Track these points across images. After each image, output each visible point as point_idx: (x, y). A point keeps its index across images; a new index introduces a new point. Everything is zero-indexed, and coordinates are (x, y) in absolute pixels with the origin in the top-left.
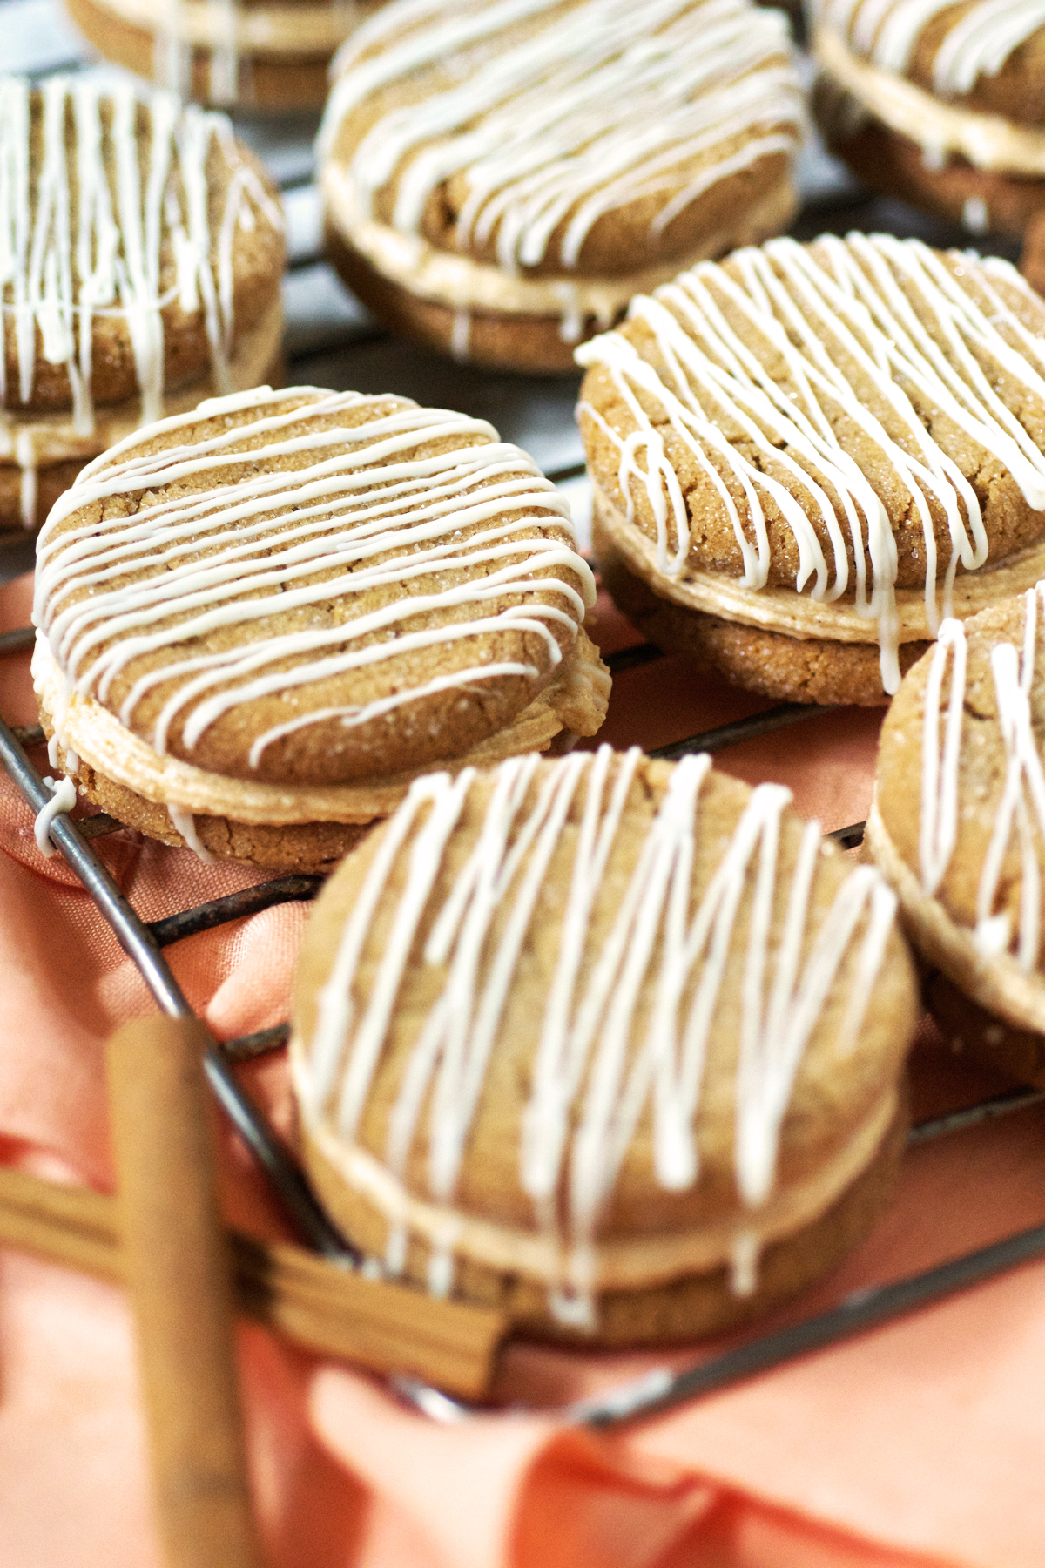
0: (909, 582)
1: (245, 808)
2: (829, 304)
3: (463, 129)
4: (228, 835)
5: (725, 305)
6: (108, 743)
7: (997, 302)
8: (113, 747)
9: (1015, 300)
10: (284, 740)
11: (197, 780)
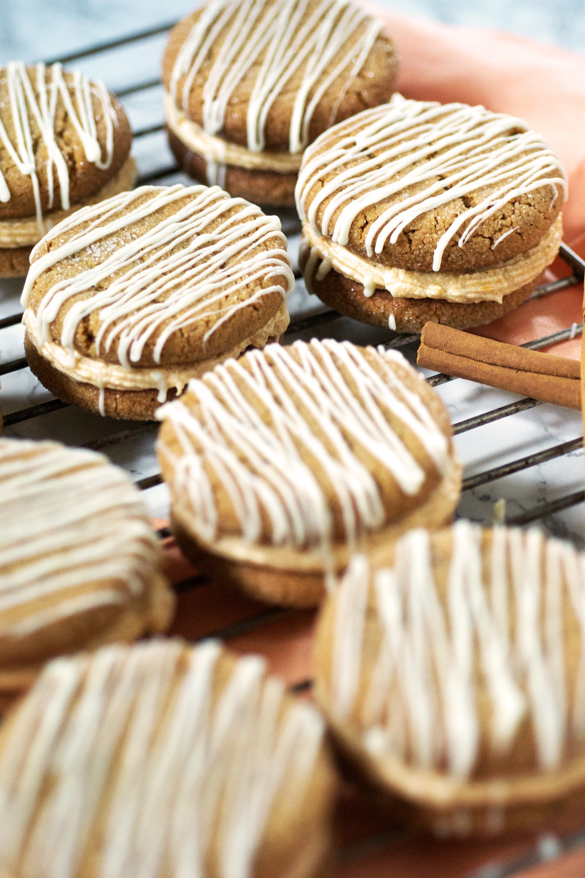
0: (338, 536)
2: (297, 379)
3: (98, 288)
5: (240, 383)
7: (391, 375)
9: (401, 373)
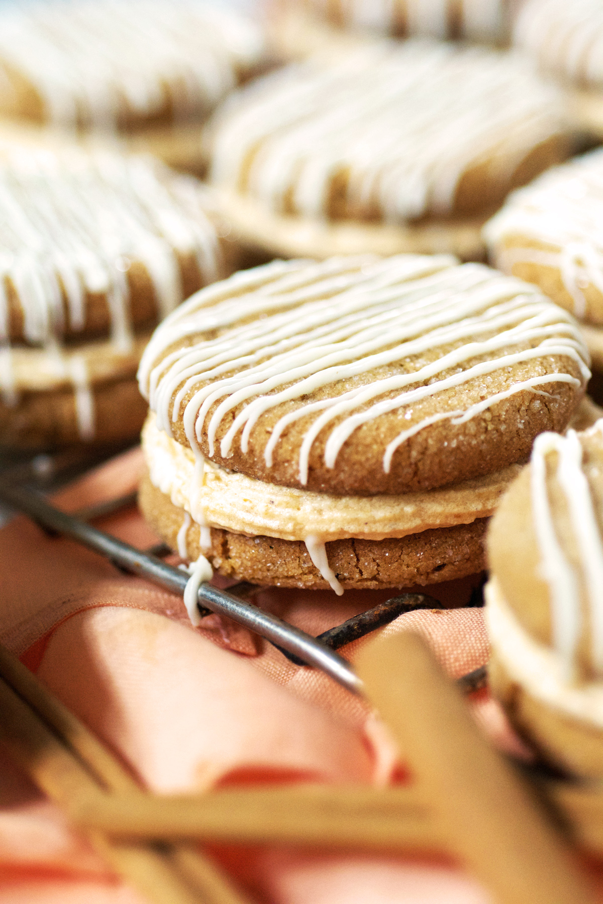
1: (375, 522)
4: (356, 560)
6: (245, 500)
8: (251, 502)
10: (409, 442)
11: (330, 509)
